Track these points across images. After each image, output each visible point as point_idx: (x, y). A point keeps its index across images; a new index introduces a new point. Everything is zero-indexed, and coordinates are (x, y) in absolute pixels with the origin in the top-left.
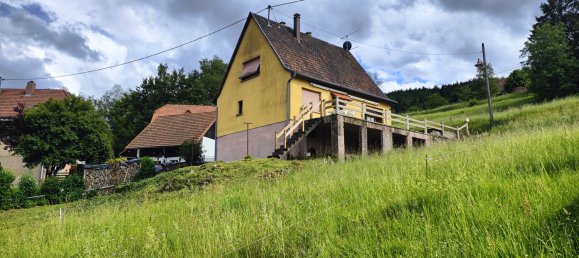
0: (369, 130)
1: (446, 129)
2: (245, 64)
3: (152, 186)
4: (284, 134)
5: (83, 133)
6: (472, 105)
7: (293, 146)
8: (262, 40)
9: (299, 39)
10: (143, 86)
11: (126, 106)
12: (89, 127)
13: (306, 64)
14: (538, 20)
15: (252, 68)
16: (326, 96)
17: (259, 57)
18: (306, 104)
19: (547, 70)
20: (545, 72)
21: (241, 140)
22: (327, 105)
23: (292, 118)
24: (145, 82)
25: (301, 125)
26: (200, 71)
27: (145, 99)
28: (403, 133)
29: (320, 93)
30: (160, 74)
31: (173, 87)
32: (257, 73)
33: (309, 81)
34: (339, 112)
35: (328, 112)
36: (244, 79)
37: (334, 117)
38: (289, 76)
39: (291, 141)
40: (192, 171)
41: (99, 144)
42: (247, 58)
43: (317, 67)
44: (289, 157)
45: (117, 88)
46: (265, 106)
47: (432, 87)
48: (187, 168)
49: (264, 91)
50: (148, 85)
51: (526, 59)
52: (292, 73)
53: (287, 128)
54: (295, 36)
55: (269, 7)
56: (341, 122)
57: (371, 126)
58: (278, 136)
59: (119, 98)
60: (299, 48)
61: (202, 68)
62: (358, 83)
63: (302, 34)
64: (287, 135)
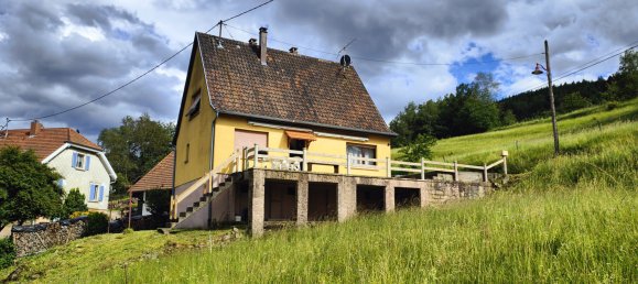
1: (461, 170)
2: (194, 97)
6: (611, 108)
9: (264, 60)
17: (200, 89)
29: (267, 134)
32: (196, 110)
33: (247, 119)
36: (191, 117)
37: (250, 172)
38: (214, 115)
42: (194, 90)
47: (595, 80)
52: (216, 112)
54: (259, 57)
55: (221, 23)
56: (259, 179)
60: (257, 73)
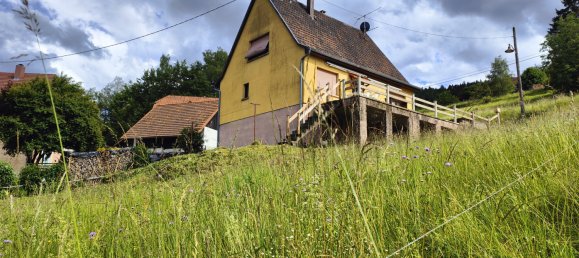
0: (394, 115)
1: (477, 120)
2: (252, 42)
3: (142, 175)
4: (298, 118)
5: (69, 116)
7: (307, 131)
8: (271, 14)
9: (312, 15)
10: (144, 78)
11: (126, 98)
12: (76, 110)
13: (321, 42)
14: (558, 13)
15: (261, 46)
16: (344, 77)
17: (268, 34)
18: (322, 85)
19: (570, 64)
20: (568, 66)
21: (246, 127)
22: (346, 86)
23: (306, 100)
24: (146, 73)
25: (316, 108)
26: (203, 63)
27: (146, 91)
28: (431, 121)
29: (337, 75)
30: (162, 65)
31: (175, 79)
32: (265, 52)
33: (326, 59)
34: (361, 93)
35: (349, 94)
36: (251, 58)
37: (355, 99)
38: (302, 53)
39: (304, 127)
40: (190, 159)
41: (87, 129)
42: (255, 35)
43: (333, 45)
44: (302, 145)
45: (118, 80)
46: (275, 88)
48: (185, 156)
49: (273, 71)
50: (149, 77)
51: (546, 53)
52: (306, 49)
53: (300, 111)
54: (309, 13)
56: (363, 105)
57: (397, 112)
58: (290, 120)
59: (119, 90)
60: (312, 25)
61: (206, 60)
62: (378, 66)
63: (315, 11)
64: (300, 120)
